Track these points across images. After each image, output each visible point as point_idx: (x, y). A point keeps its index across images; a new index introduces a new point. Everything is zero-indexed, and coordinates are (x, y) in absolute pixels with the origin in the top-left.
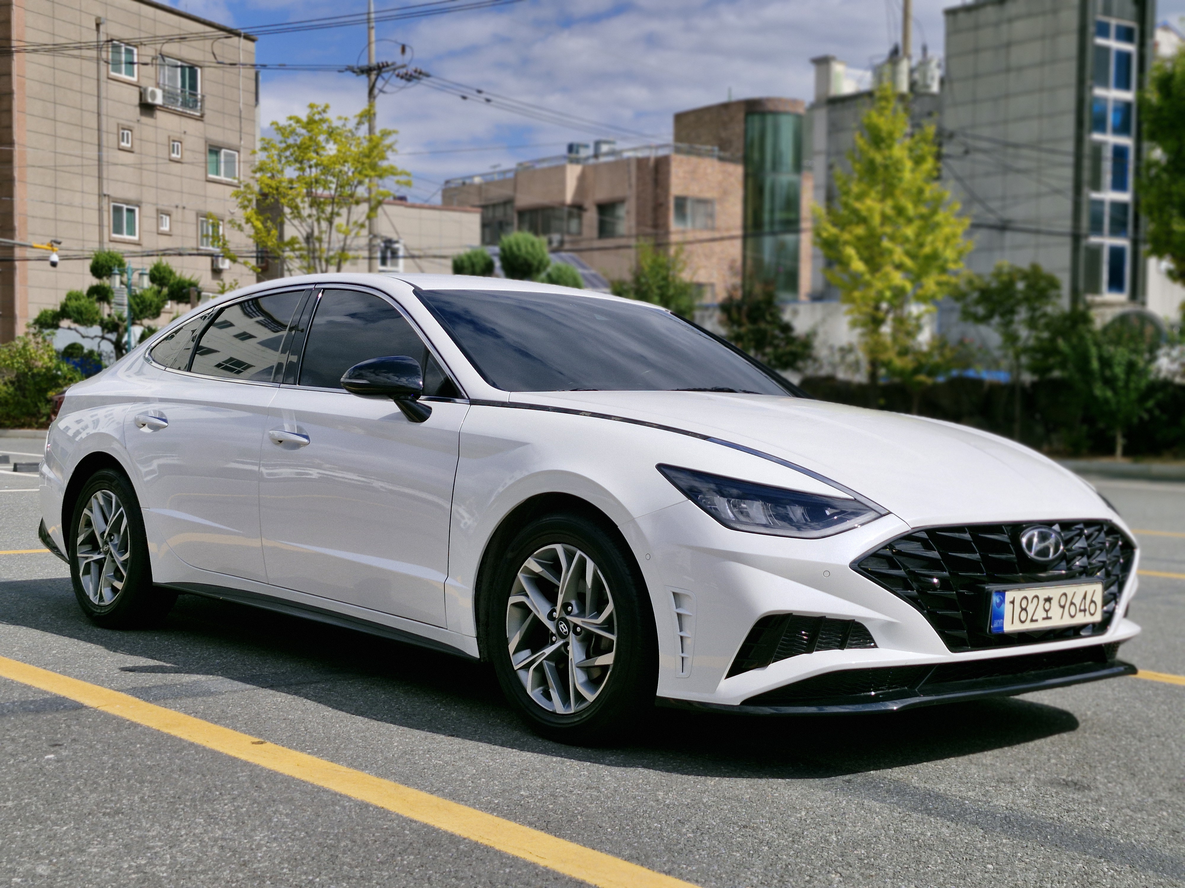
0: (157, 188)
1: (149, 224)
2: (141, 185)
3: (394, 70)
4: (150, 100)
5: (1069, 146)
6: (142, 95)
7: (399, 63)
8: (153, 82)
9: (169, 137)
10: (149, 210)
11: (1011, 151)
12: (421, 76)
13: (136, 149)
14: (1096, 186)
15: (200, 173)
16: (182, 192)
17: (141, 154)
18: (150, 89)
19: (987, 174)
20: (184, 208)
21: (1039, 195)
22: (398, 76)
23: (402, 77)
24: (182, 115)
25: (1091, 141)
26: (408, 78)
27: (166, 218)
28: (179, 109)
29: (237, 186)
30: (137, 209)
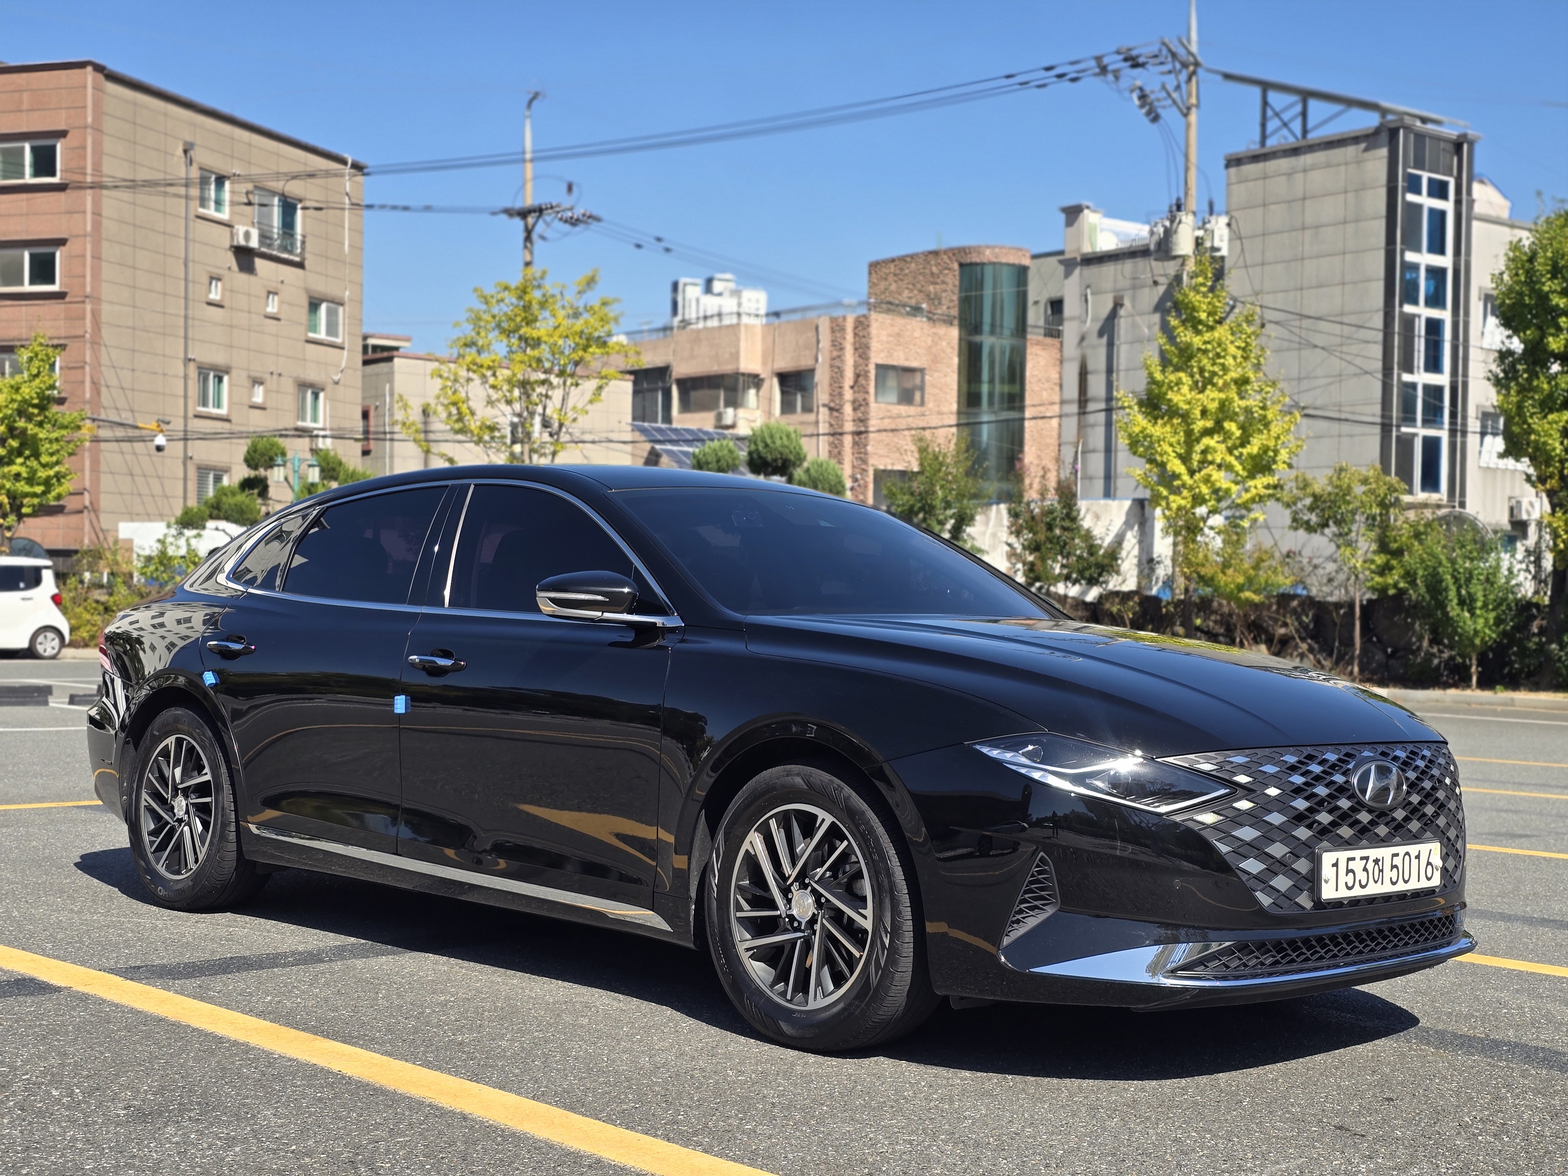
0: (249, 350)
1: (240, 395)
2: (231, 347)
3: (558, 212)
4: (242, 242)
5: (1378, 321)
6: (234, 236)
7: (564, 205)
8: (247, 220)
9: (264, 287)
10: (239, 376)
12: (590, 220)
13: (226, 303)
14: (1408, 365)
15: (299, 331)
16: (278, 356)
17: (232, 309)
18: (243, 229)
20: (280, 375)
21: (1342, 377)
22: (561, 219)
23: (566, 221)
24: (278, 260)
25: (1402, 314)
26: (574, 222)
27: (259, 387)
28: (276, 252)
29: (340, 347)
30: (225, 376)
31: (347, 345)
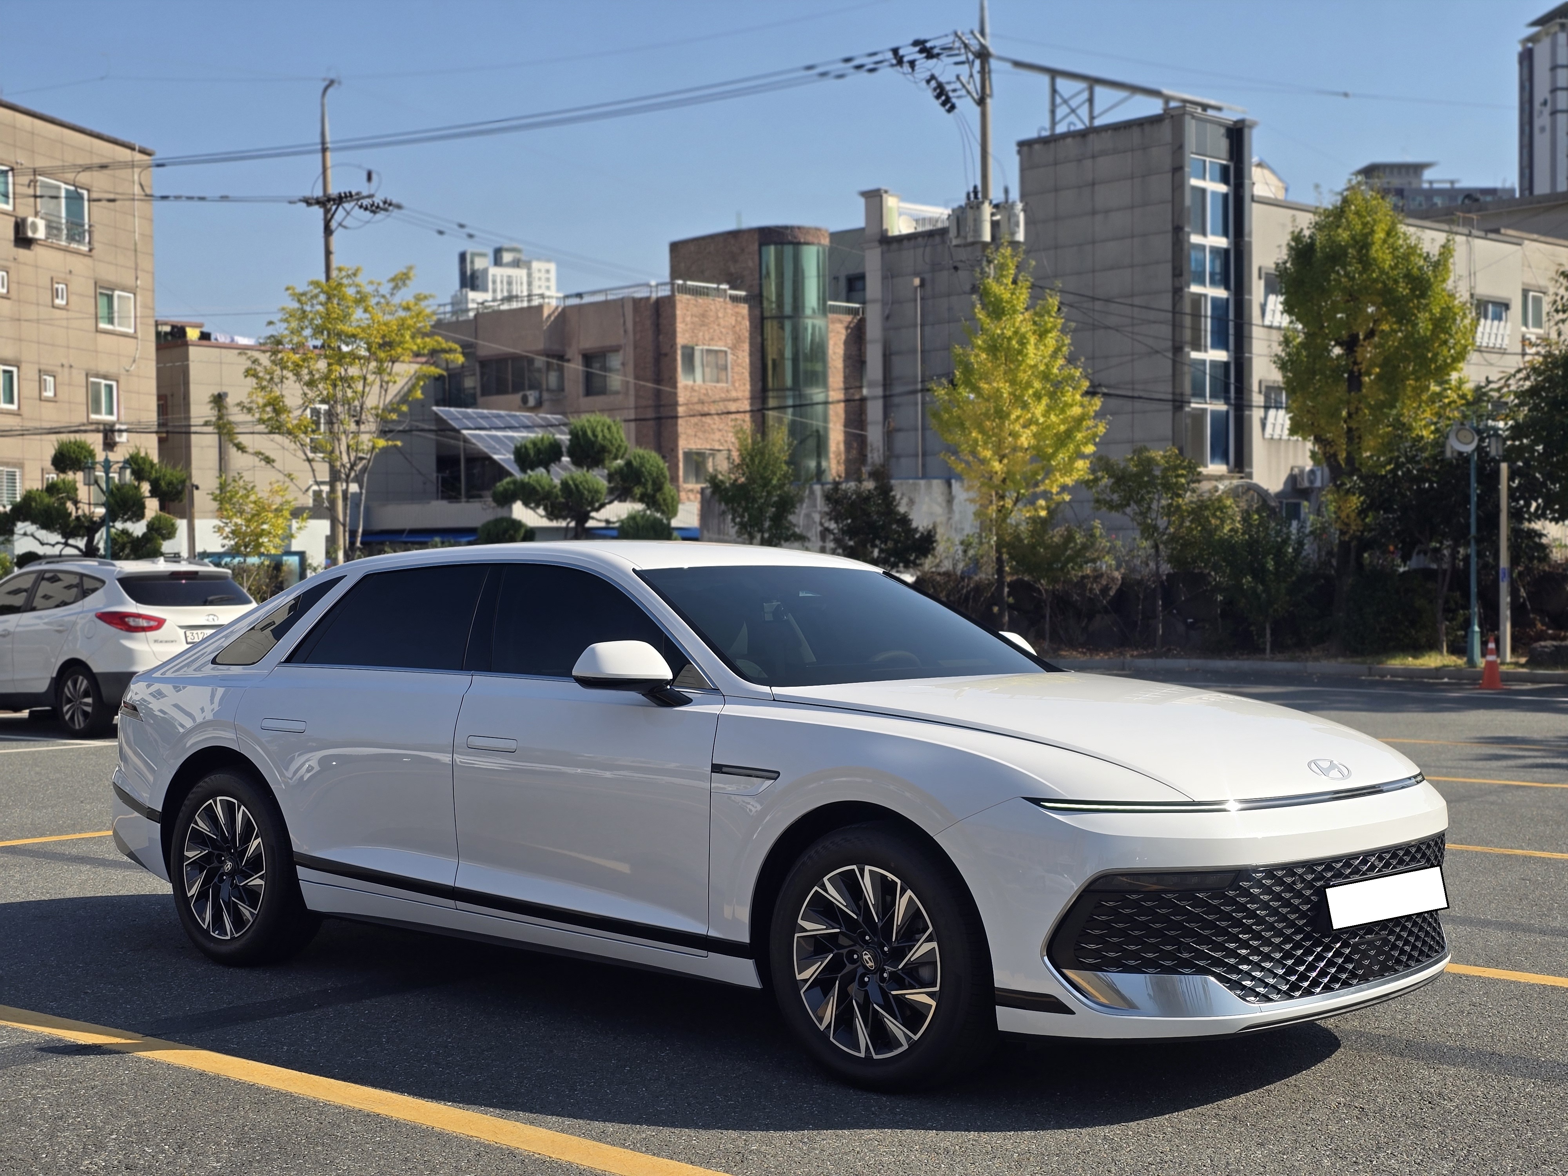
0: (39, 343)
1: (30, 388)
2: (20, 340)
3: (358, 200)
4: (30, 234)
5: (1165, 301)
6: (20, 226)
7: (365, 193)
8: (32, 211)
9: (52, 279)
10: (30, 371)
12: (391, 208)
13: (13, 294)
16: (68, 347)
17: (19, 301)
18: (30, 220)
20: (71, 367)
22: (361, 207)
23: (366, 209)
24: (65, 250)
25: (1190, 294)
26: (374, 209)
27: (50, 380)
28: (63, 243)
29: (134, 337)
30: (15, 369)
31: (139, 335)
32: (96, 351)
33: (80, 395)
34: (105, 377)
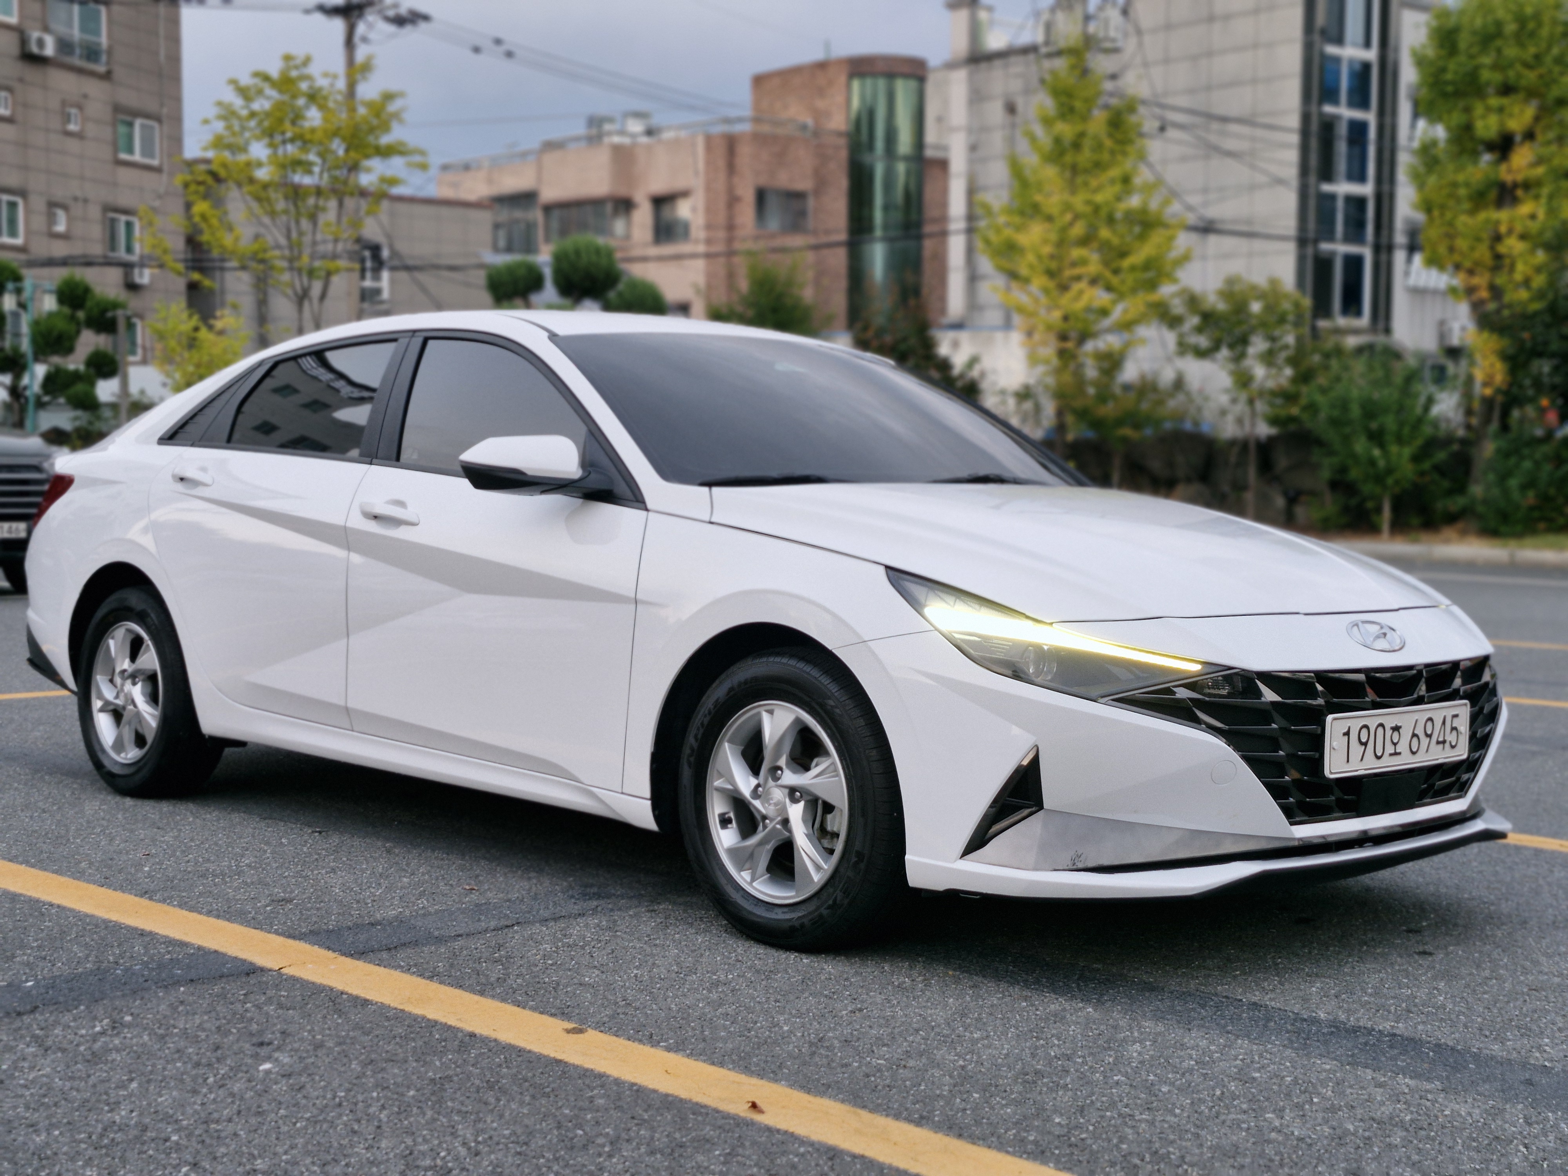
0: (48, 172)
1: (39, 222)
2: (26, 168)
3: (381, 10)
4: (35, 49)
5: (1294, 121)
6: (24, 42)
8: (39, 25)
9: (64, 103)
10: (38, 202)
11: (1215, 126)
12: (417, 20)
13: (19, 117)
14: (1327, 174)
15: (106, 153)
16: (82, 179)
17: (26, 125)
18: (35, 35)
19: (1184, 159)
20: (86, 201)
21: (1252, 188)
22: (386, 18)
23: (391, 21)
24: (80, 71)
25: (1321, 115)
26: (400, 21)
27: (61, 214)
28: (77, 61)
29: (158, 170)
30: (20, 201)
31: (166, 167)
32: (115, 184)
33: (96, 231)
34: (126, 212)
